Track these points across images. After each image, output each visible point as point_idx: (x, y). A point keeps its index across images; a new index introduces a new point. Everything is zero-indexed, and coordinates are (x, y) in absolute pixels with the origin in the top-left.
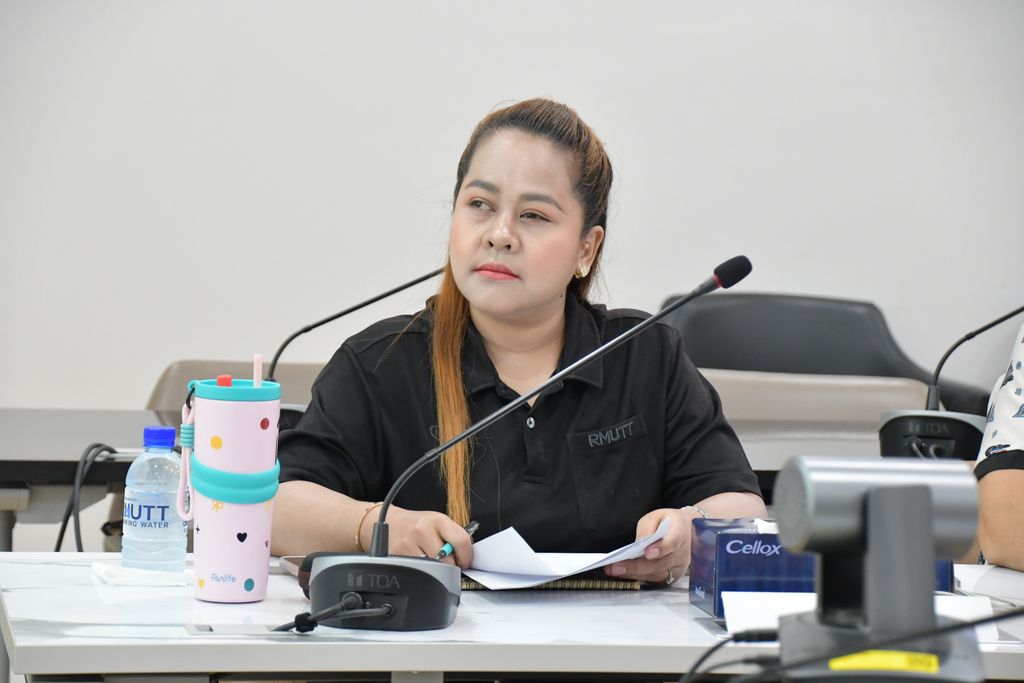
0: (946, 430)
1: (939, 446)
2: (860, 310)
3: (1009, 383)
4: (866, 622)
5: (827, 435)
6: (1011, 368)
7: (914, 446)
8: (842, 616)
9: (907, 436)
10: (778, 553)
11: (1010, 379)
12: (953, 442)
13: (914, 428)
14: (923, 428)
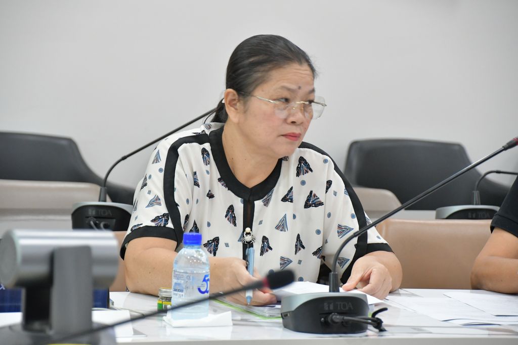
0: (110, 213)
1: (106, 223)
2: (64, 143)
3: (145, 187)
4: (51, 328)
5: (42, 217)
6: (146, 178)
7: (92, 223)
8: (37, 325)
9: (88, 217)
10: (4, 289)
11: (145, 185)
12: (114, 221)
13: (92, 212)
14: (97, 212)
